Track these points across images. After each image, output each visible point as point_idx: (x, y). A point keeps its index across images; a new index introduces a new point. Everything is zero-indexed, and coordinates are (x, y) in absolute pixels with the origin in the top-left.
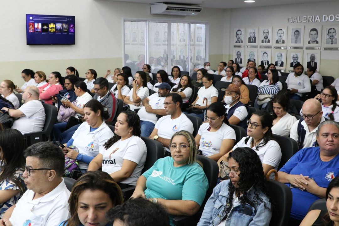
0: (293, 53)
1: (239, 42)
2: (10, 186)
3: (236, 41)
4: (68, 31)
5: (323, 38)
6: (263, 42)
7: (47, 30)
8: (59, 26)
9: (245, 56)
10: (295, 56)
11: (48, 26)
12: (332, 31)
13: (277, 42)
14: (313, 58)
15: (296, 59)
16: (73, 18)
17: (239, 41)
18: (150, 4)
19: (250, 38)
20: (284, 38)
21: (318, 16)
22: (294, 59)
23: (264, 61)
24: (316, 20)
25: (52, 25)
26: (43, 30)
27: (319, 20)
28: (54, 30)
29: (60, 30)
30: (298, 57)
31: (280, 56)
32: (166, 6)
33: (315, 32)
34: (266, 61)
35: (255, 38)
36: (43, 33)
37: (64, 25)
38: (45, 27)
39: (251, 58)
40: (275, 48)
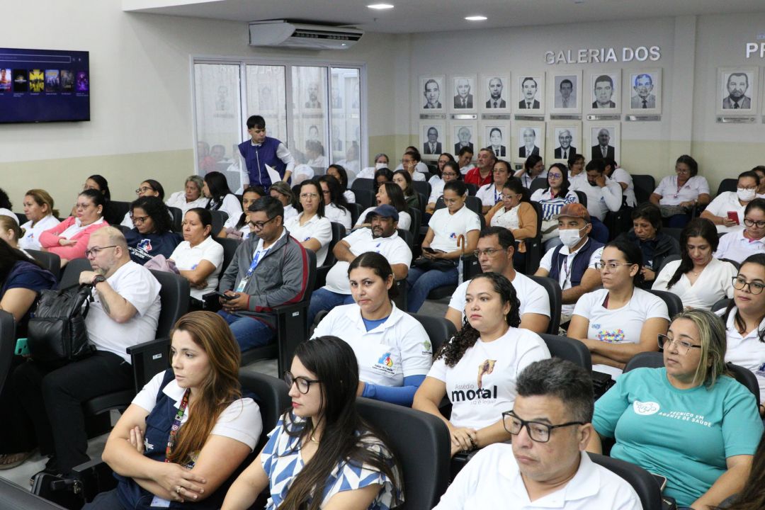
0: (559, 128)
1: (433, 107)
3: (425, 105)
4: (75, 88)
5: (624, 96)
6: (488, 105)
7: (24, 87)
8: (52, 75)
9: (448, 137)
10: (565, 135)
11: (27, 77)
12: (644, 80)
13: (522, 105)
14: (603, 138)
15: (568, 140)
16: (85, 55)
17: (431, 104)
18: (250, 23)
19: (456, 99)
20: (538, 96)
21: (611, 50)
22: (562, 140)
23: (494, 146)
24: (608, 57)
25: (36, 75)
26: (16, 86)
27: (614, 57)
28: (41, 85)
29: (56, 87)
30: (571, 137)
31: (531, 136)
32: (292, 28)
33: (607, 84)
34: (498, 147)
35: (470, 97)
36: (16, 95)
37: (65, 75)
38: (21, 80)
39: (462, 140)
40: (518, 118)
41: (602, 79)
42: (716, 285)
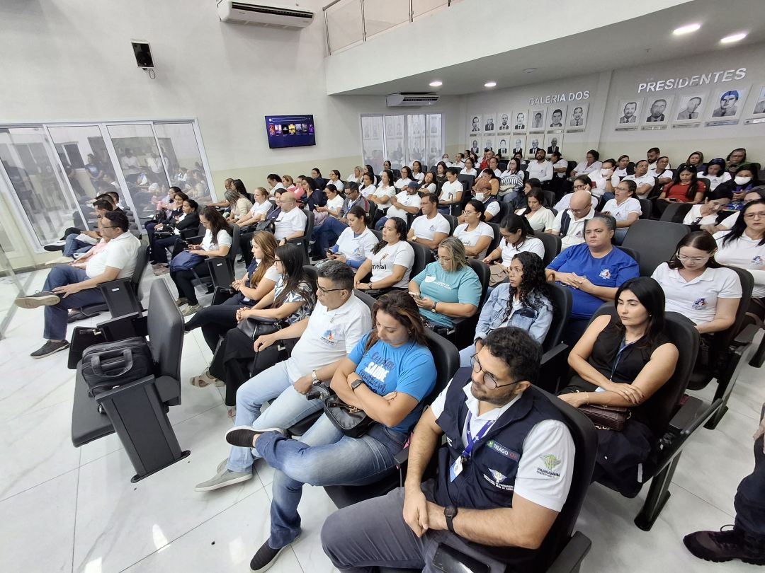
0: (533, 138)
1: (476, 131)
2: (297, 298)
3: (472, 130)
4: (308, 132)
5: (568, 119)
6: (501, 128)
7: (287, 132)
8: (298, 126)
10: (535, 142)
11: (288, 128)
12: (579, 110)
13: (516, 127)
14: (554, 143)
15: (537, 144)
16: (311, 116)
17: (475, 129)
18: (386, 96)
19: (487, 126)
20: (524, 123)
21: (563, 95)
22: (534, 144)
24: (561, 99)
25: (291, 127)
26: (284, 132)
27: (564, 99)
28: (294, 131)
29: (300, 131)
30: (538, 142)
31: (519, 143)
32: (403, 97)
33: (559, 114)
34: (503, 149)
35: (493, 125)
36: (284, 136)
37: (303, 125)
38: (285, 129)
39: (488, 146)
40: (514, 134)
41: (556, 111)
42: (539, 220)
